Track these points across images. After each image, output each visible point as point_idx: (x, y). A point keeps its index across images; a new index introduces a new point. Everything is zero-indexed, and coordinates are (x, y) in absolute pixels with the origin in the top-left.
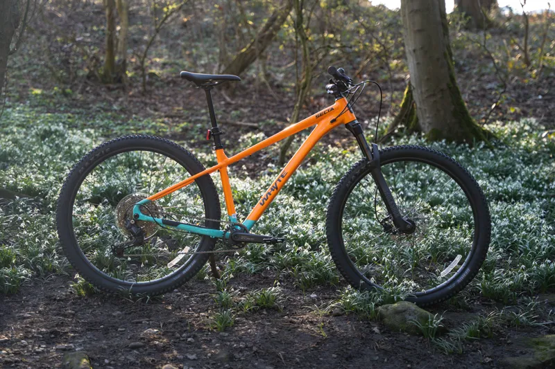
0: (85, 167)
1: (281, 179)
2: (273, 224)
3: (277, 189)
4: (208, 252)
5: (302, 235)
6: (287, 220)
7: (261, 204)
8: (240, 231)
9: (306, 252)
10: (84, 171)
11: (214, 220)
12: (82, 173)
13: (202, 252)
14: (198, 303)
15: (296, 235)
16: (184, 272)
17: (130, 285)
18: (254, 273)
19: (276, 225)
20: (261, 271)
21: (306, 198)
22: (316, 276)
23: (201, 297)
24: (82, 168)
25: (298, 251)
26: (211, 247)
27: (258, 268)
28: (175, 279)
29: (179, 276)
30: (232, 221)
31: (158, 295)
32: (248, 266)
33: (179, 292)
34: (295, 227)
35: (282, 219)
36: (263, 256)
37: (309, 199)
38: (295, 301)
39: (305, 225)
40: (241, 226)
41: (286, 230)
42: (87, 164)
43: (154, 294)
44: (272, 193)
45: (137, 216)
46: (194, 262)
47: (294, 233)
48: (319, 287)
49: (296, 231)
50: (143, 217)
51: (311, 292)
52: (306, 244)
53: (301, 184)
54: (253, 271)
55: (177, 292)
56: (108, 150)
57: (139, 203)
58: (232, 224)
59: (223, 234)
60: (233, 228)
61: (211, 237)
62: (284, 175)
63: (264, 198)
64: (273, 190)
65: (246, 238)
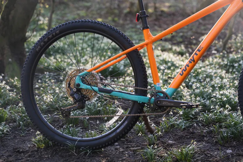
0: (41, 46)
1: (198, 53)
2: (206, 90)
3: (194, 61)
4: (136, 115)
5: (225, 99)
6: (217, 87)
7: (180, 74)
8: (162, 98)
9: (226, 112)
10: (40, 49)
11: (141, 88)
12: (39, 51)
13: (132, 115)
14: (129, 156)
15: (221, 99)
16: (118, 131)
17: (76, 140)
18: (184, 129)
19: (208, 91)
20: (190, 127)
21: (234, 72)
22: (233, 133)
23: (134, 151)
24: (39, 47)
25: (220, 112)
26: (139, 111)
27: (187, 125)
28: (111, 136)
29: (114, 134)
30: (156, 89)
31: (98, 149)
32: (180, 123)
33: (119, 145)
34: (221, 92)
35: (213, 86)
36: (193, 115)
37: (236, 73)
38: (212, 156)
39: (229, 91)
40: (163, 93)
41: (214, 95)
42: (42, 43)
43: (94, 148)
44: (190, 65)
45: (78, 85)
46: (126, 122)
47: (220, 97)
48: (235, 143)
49: (222, 95)
50: (83, 86)
51: (227, 148)
52: (227, 106)
53: (232, 63)
54: (183, 127)
55: (117, 145)
56: (57, 32)
57: (80, 74)
58: (156, 92)
59: (149, 100)
60: (157, 95)
61: (139, 102)
62: (200, 50)
63: (183, 70)
64: (191, 63)
65: (167, 103)
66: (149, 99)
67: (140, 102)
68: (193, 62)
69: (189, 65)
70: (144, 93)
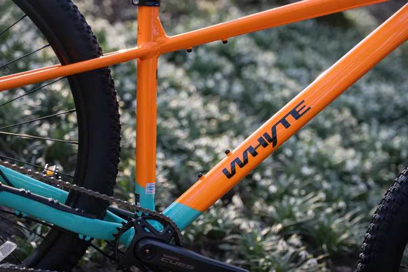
1: (290, 119)
3: (275, 143)
7: (224, 171)
44: (261, 151)
58: (143, 215)
59: (115, 235)
60: (144, 227)
61: (81, 237)
62: (300, 113)
63: (237, 160)
64: (265, 145)
65: (174, 261)
66: (117, 232)
67: (85, 237)
68: (271, 145)
69: (257, 150)
70: (97, 210)
